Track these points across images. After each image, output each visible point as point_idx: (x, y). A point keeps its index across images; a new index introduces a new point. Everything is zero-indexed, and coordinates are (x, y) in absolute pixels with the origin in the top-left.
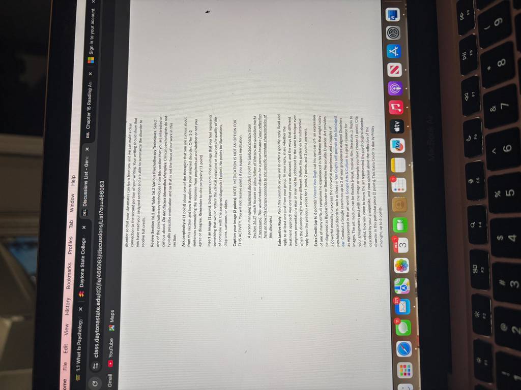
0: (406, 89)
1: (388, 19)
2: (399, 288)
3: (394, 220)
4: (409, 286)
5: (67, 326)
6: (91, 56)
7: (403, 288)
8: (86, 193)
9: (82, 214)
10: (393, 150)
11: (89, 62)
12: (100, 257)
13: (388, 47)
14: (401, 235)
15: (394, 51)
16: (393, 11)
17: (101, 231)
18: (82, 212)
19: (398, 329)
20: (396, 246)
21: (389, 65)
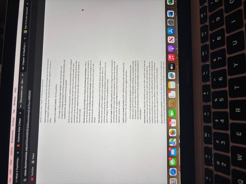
0: (176, 49)
1: (168, 16)
2: (171, 143)
3: (170, 111)
4: (176, 142)
5: (11, 160)
6: (26, 30)
7: (173, 143)
8: (21, 96)
9: (20, 106)
10: (170, 78)
11: (24, 33)
12: (28, 127)
13: (168, 29)
14: (173, 118)
15: (171, 31)
16: (171, 12)
17: (29, 115)
18: (20, 105)
19: (170, 163)
20: (170, 123)
21: (169, 37)
